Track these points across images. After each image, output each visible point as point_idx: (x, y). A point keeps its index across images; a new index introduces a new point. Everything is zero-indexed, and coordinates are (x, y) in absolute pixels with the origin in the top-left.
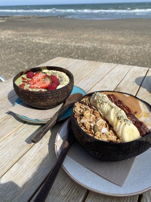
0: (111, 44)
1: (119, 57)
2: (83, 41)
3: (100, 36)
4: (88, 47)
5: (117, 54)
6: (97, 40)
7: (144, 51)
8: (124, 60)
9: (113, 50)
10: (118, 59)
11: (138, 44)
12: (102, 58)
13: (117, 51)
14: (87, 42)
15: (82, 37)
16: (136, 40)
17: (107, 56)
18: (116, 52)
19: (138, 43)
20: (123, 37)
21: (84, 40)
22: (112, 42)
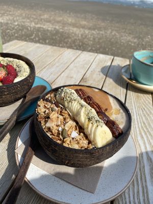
0: (73, 27)
1: (82, 42)
2: (44, 23)
3: (61, 18)
4: (50, 29)
5: (80, 38)
6: (58, 22)
7: (106, 36)
8: (87, 45)
9: (75, 34)
10: (81, 44)
11: (100, 29)
12: (64, 42)
13: (80, 36)
14: (48, 24)
15: (42, 17)
16: (99, 25)
17: (70, 40)
18: (78, 36)
19: (100, 28)
20: (85, 21)
21: (44, 21)
22: (74, 25)
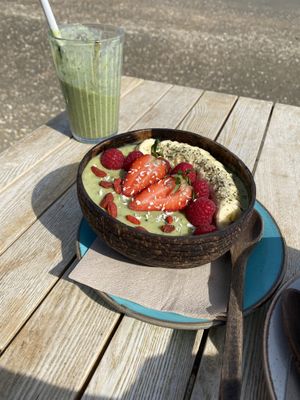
0: (178, 29)
1: (196, 59)
2: (118, 20)
3: (154, 10)
4: (131, 32)
5: (192, 51)
7: (245, 47)
9: (183, 43)
10: (193, 63)
11: (232, 31)
12: (159, 60)
13: (191, 46)
14: (127, 22)
15: (115, 8)
16: (230, 21)
17: (171, 56)
18: (188, 47)
19: (234, 28)
20: (202, 14)
21: (120, 16)
